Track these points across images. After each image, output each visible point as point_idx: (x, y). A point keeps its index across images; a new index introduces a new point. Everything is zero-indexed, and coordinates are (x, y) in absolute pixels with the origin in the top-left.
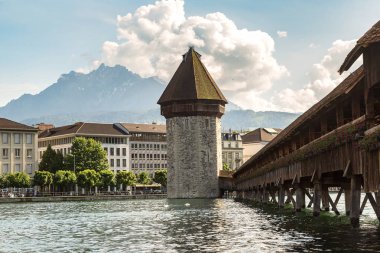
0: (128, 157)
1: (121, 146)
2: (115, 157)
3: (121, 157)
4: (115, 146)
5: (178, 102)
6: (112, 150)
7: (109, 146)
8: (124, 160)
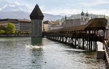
0: (19, 27)
1: (18, 24)
2: (16, 27)
3: (18, 27)
4: (16, 24)
5: (34, 16)
6: (16, 25)
7: (15, 24)
8: (18, 28)
